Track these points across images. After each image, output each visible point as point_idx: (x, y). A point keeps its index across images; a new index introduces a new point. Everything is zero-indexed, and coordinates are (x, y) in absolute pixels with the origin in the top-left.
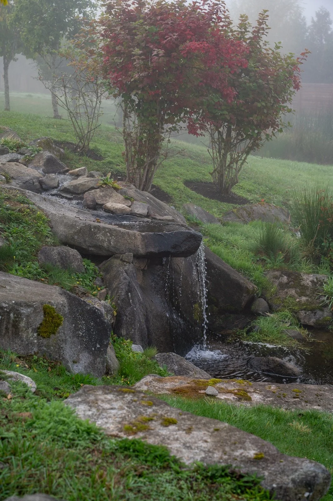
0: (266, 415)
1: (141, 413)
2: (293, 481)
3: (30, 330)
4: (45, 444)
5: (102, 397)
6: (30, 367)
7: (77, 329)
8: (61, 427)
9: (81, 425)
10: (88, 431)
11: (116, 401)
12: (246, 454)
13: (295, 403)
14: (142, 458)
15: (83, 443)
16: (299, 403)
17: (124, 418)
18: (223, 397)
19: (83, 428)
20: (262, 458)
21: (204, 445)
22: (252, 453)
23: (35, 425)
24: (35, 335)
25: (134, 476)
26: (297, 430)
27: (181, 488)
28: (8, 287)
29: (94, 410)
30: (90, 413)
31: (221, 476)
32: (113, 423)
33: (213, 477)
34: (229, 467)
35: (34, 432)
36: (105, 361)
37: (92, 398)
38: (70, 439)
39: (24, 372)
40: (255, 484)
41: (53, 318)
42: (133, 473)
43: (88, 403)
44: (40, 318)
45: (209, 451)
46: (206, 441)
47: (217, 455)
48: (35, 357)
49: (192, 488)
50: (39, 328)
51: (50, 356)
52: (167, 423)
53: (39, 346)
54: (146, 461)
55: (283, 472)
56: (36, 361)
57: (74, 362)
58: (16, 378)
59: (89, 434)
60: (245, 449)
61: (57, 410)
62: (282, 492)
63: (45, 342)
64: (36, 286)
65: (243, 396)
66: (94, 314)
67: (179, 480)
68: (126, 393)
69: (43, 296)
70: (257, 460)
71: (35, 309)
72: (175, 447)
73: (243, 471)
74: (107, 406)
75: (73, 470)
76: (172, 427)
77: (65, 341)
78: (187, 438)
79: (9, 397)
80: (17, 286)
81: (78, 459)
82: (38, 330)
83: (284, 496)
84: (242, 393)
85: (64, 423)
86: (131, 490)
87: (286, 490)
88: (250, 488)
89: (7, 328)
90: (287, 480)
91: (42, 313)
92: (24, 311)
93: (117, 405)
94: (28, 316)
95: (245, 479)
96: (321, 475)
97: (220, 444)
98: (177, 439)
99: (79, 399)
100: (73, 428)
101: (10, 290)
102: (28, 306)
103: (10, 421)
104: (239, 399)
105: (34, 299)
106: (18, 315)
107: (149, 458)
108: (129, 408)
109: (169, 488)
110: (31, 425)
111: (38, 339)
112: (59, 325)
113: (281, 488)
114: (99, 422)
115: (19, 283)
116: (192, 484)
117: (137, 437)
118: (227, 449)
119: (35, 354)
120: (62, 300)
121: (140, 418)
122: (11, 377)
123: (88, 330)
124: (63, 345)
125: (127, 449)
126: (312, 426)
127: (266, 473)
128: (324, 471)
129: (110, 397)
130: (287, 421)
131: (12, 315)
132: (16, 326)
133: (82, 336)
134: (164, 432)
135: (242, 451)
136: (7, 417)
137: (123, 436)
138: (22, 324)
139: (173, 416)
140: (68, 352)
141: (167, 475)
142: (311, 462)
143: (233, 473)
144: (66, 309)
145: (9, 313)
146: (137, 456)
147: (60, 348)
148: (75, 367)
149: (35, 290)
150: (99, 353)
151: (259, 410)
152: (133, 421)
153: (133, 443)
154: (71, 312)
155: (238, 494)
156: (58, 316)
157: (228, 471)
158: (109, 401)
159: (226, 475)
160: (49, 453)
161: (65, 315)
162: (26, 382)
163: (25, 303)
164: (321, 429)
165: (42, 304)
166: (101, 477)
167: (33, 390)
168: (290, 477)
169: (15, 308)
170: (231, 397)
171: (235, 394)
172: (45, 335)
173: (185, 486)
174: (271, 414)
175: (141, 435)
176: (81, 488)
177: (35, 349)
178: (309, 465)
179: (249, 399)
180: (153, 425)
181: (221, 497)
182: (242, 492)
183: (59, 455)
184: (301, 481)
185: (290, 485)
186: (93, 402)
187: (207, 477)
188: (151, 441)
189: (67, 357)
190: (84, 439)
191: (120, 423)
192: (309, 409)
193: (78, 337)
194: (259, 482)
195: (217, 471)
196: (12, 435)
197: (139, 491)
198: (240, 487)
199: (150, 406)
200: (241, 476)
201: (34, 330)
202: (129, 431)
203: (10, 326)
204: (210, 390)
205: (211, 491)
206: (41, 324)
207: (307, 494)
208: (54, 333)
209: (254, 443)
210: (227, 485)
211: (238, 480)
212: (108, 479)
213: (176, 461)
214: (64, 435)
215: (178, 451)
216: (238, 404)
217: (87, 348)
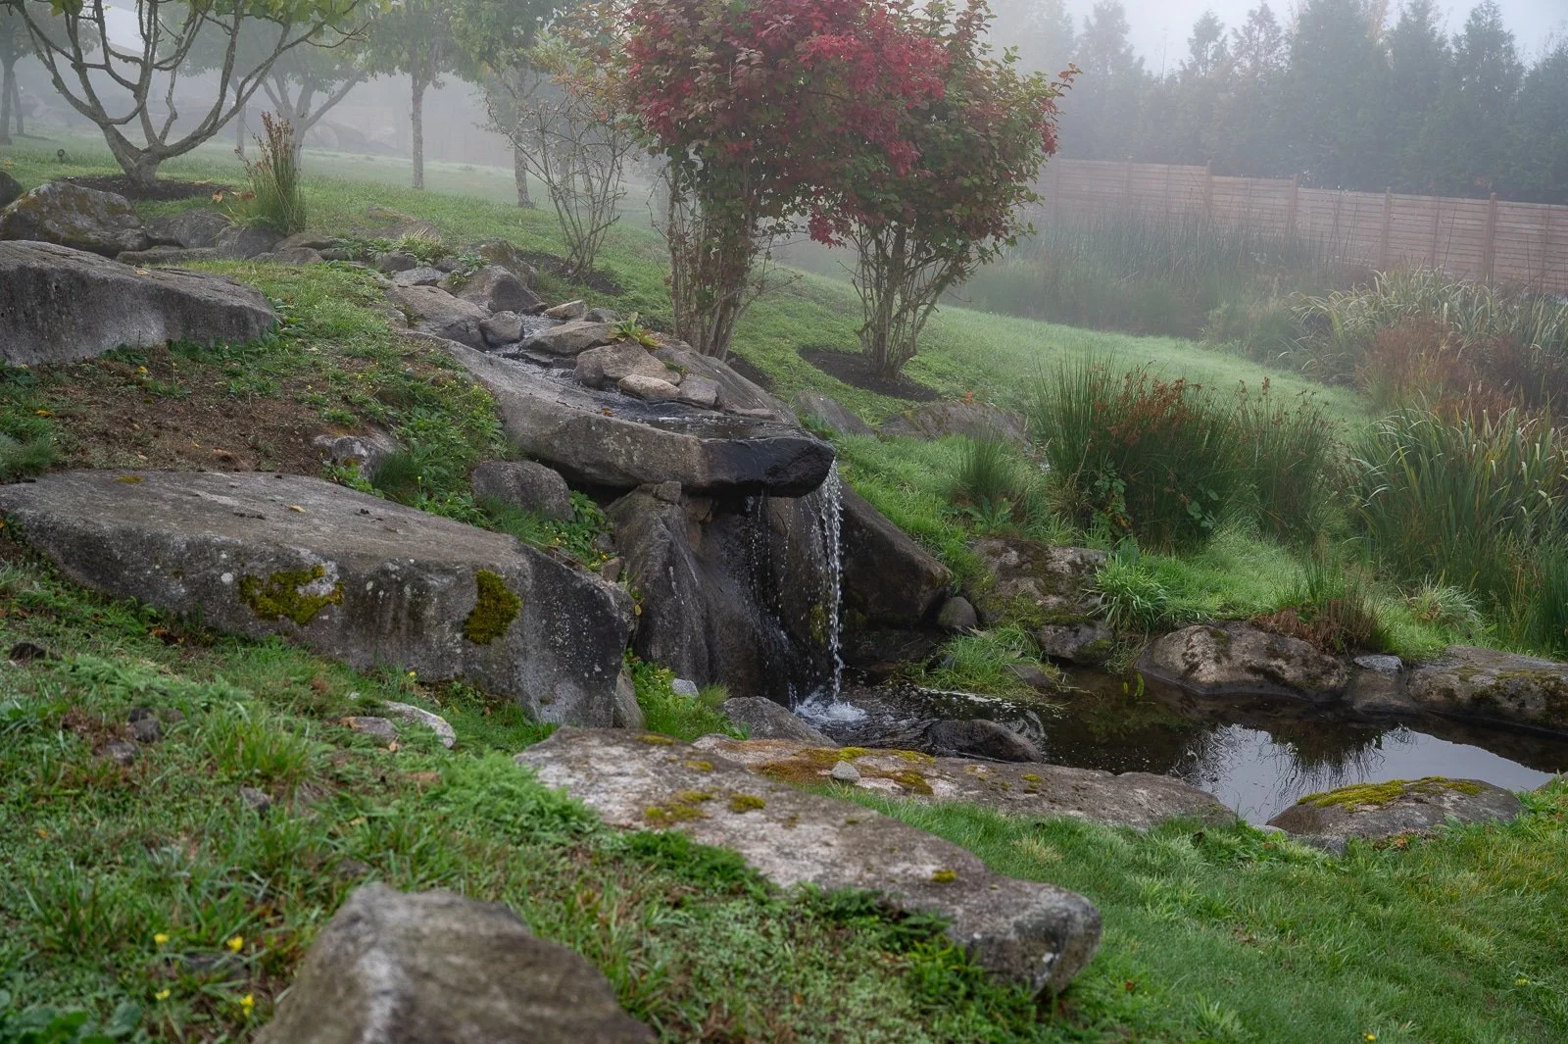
0: (963, 822)
1: (684, 785)
2: (1019, 927)
3: (447, 625)
4: (467, 830)
5: (600, 752)
6: (444, 705)
7: (550, 630)
8: (502, 802)
9: (549, 799)
10: (565, 813)
11: (631, 759)
12: (915, 870)
13: (1028, 803)
14: (681, 870)
15: (551, 836)
16: (1037, 802)
17: (646, 794)
18: (869, 784)
19: (553, 807)
20: (950, 880)
21: (824, 851)
22: (928, 870)
23: (446, 797)
24: (459, 636)
25: (662, 905)
26: (1030, 854)
27: (767, 934)
28: (401, 532)
29: (580, 776)
30: (571, 781)
31: (859, 913)
32: (620, 803)
33: (839, 914)
34: (877, 894)
35: (443, 809)
36: (610, 703)
37: (576, 752)
38: (522, 827)
39: (434, 710)
40: (934, 932)
41: (499, 600)
42: (660, 898)
43: (568, 761)
44: (469, 601)
45: (833, 864)
46: (828, 844)
47: (850, 872)
48: (458, 685)
49: (792, 935)
50: (466, 622)
51: (490, 683)
52: (742, 805)
53: (467, 661)
54: (692, 877)
55: (997, 908)
56: (459, 694)
57: (543, 702)
58: (411, 716)
59: (565, 819)
60: (913, 861)
61: (498, 770)
62: (993, 951)
63: (479, 652)
64: (464, 533)
65: (914, 785)
66: (592, 600)
67: (764, 917)
68: (653, 744)
69: (479, 553)
70: (939, 884)
71: (460, 579)
72: (757, 854)
73: (907, 904)
74: (611, 769)
75: (525, 888)
76: (752, 815)
77: (524, 653)
78: (787, 837)
79: (393, 746)
80: (422, 531)
81: (538, 867)
82: (466, 628)
83: (997, 959)
84: (912, 778)
85: (510, 794)
86: (654, 932)
87: (1003, 946)
88: (922, 939)
89: (395, 619)
90: (1005, 926)
91: (475, 588)
92: (436, 582)
93: (629, 767)
94: (443, 595)
95: (913, 920)
96: (1079, 918)
97: (860, 850)
98: (764, 839)
99: (548, 754)
100: (531, 805)
101: (405, 538)
102: (444, 571)
103: (389, 789)
104: (906, 791)
105: (458, 557)
106: (422, 589)
107: (698, 871)
108: (660, 773)
109: (740, 933)
110: (436, 797)
111: (464, 646)
112: (512, 616)
113: (991, 941)
114: (590, 800)
115: (425, 525)
116: (792, 926)
117: (673, 830)
118: (874, 861)
119: (457, 678)
120: (519, 562)
121: (681, 794)
122: (399, 714)
123: (576, 633)
124: (520, 662)
125: (649, 850)
126: (1062, 848)
127: (959, 911)
128: (1086, 910)
129: (615, 751)
130: (1010, 836)
131: (407, 589)
132: (415, 614)
133: (562, 647)
134: (735, 823)
135: (907, 865)
136: (383, 779)
137: (641, 825)
138: (430, 612)
139: (757, 794)
140: (531, 677)
141: (737, 906)
142: (1058, 891)
143: (884, 907)
144: (529, 582)
145: (401, 585)
146: (671, 867)
147: (513, 668)
148: (544, 712)
149: (462, 540)
150: (602, 683)
151: (948, 812)
152: (667, 799)
153: (664, 839)
154: (541, 593)
155: (895, 952)
156: (509, 596)
157: (874, 902)
158: (614, 760)
159: (870, 912)
160: (472, 851)
161: (524, 596)
162: (434, 725)
163: (438, 565)
164: (1083, 855)
165: (475, 568)
166: (587, 901)
167: (449, 743)
168: (1013, 920)
169: (415, 575)
170: (888, 785)
171: (897, 780)
172: (480, 637)
173: (776, 931)
174: (973, 820)
175: (681, 826)
176: (542, 923)
177: (458, 669)
178: (1055, 896)
179: (928, 791)
180: (709, 809)
181: (857, 955)
182: (905, 948)
183: (496, 856)
184: (1037, 928)
185: (1012, 936)
186: (578, 760)
187: (827, 914)
188: (704, 839)
189: (528, 687)
190: (555, 829)
191: (636, 802)
192: (1057, 814)
193: (553, 648)
194: (942, 928)
195: (850, 900)
196: (392, 811)
197: (674, 936)
198: (899, 937)
199: (704, 771)
200: (903, 915)
201: (455, 627)
202: (653, 819)
203: (403, 614)
204: (842, 769)
205: (835, 944)
206: (472, 614)
207: (1047, 957)
208: (500, 635)
209: (935, 850)
210: (870, 932)
211: (896, 922)
212: (604, 905)
213: (758, 880)
214: (509, 818)
215: (764, 861)
216: (902, 799)
217: (573, 673)
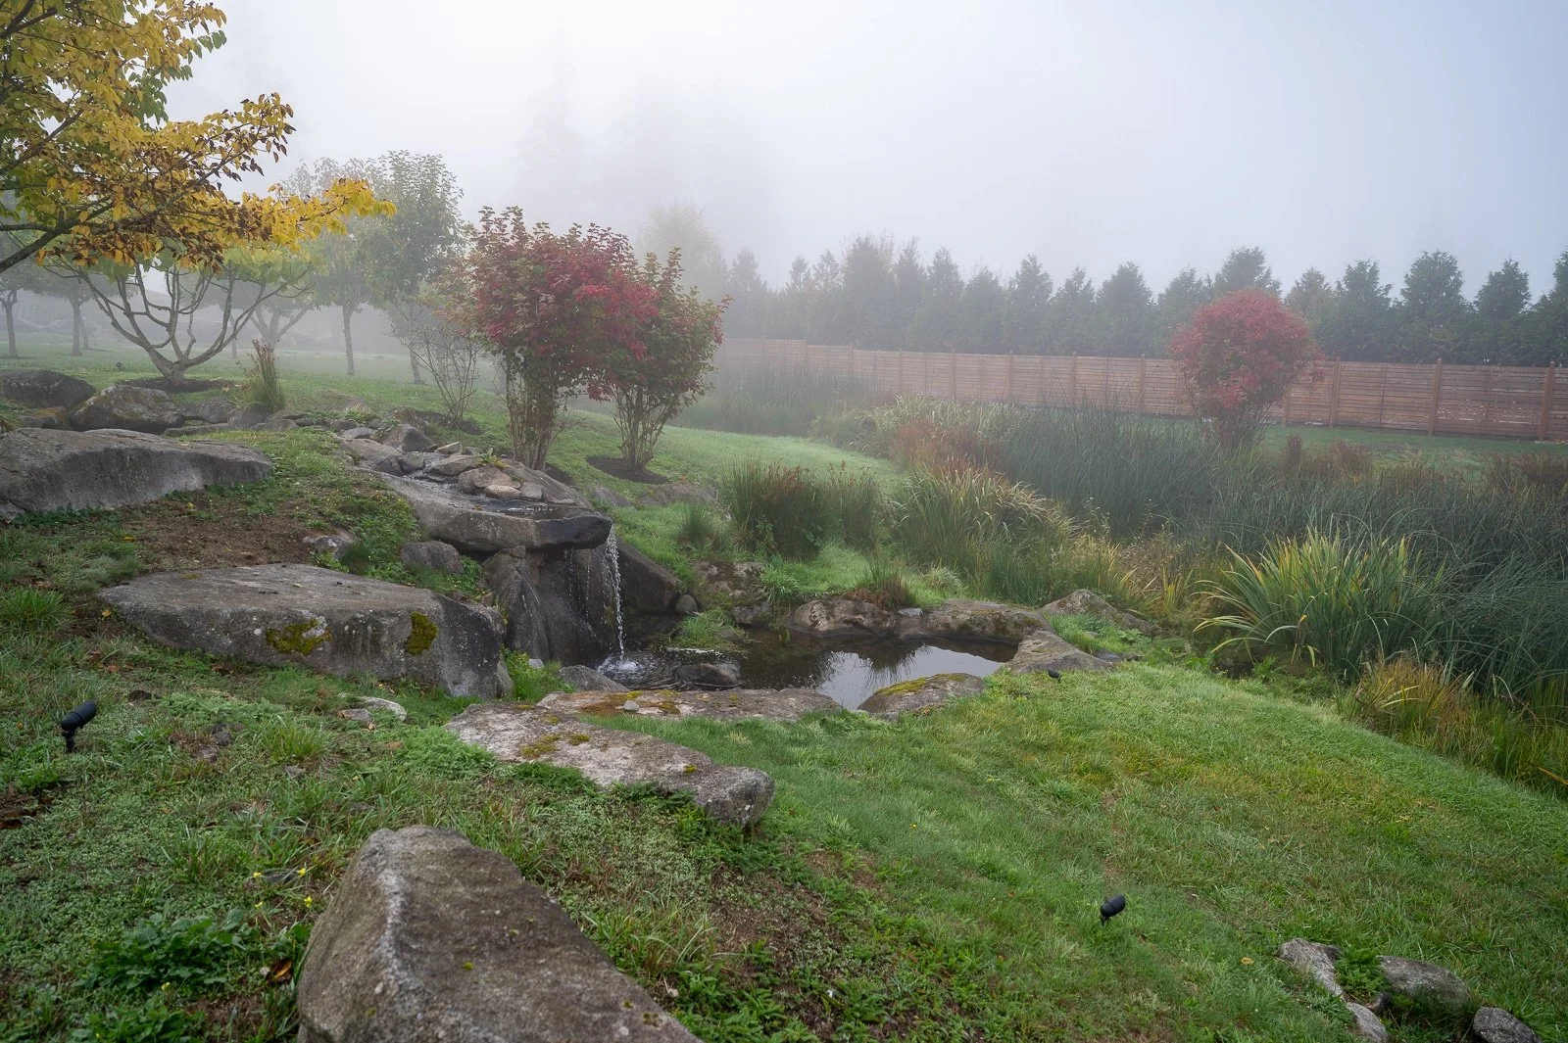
0: (698, 728)
1: (543, 732)
2: (731, 793)
3: (395, 646)
4: (421, 777)
5: (494, 718)
6: (397, 693)
7: (456, 642)
8: (441, 756)
9: (467, 750)
10: (477, 758)
11: (512, 720)
12: (674, 768)
13: (732, 713)
14: (546, 784)
15: (470, 772)
16: (737, 711)
17: (522, 740)
18: (645, 712)
19: (470, 755)
20: (693, 771)
21: (624, 762)
22: (681, 767)
23: (408, 756)
24: (402, 651)
25: (538, 805)
26: (735, 742)
27: (597, 814)
28: (363, 594)
29: (483, 733)
30: (479, 737)
31: (646, 796)
32: (508, 747)
33: (636, 798)
34: (655, 784)
35: (406, 764)
36: (495, 680)
37: (480, 719)
38: (453, 769)
39: (391, 698)
40: (687, 802)
41: (425, 628)
42: (536, 801)
43: (476, 725)
44: (407, 630)
45: (630, 769)
46: (626, 758)
47: (640, 773)
48: (403, 680)
49: (611, 813)
50: (406, 643)
51: (423, 677)
52: (577, 740)
53: (408, 665)
54: (553, 787)
55: (719, 784)
56: (405, 685)
57: (455, 683)
58: (379, 704)
59: (478, 761)
60: (673, 762)
61: (436, 736)
62: (719, 807)
63: (415, 660)
64: (401, 590)
65: (670, 709)
66: (479, 621)
67: (595, 804)
68: (524, 710)
69: (411, 602)
70: (688, 774)
71: (401, 619)
72: (588, 769)
73: (671, 788)
74: (501, 727)
75: (459, 805)
76: (583, 746)
77: (441, 657)
78: (603, 756)
79: (371, 727)
80: (375, 592)
81: (465, 792)
82: (405, 645)
83: (721, 811)
84: (668, 705)
85: (445, 750)
86: (534, 822)
87: (724, 804)
88: (681, 806)
89: (364, 646)
90: (724, 793)
91: (410, 623)
92: (386, 622)
93: (511, 725)
94: (391, 629)
95: (675, 797)
96: (763, 784)
97: (644, 759)
98: (590, 759)
99: (464, 722)
100: (458, 756)
101: (366, 597)
102: (391, 615)
103: (373, 755)
104: (666, 713)
105: (399, 606)
106: (378, 627)
107: (556, 783)
108: (529, 727)
109: (583, 815)
110: (402, 756)
111: (405, 656)
112: (433, 637)
113: (717, 802)
114: (491, 747)
115: (377, 588)
116: (610, 808)
117: (540, 760)
118: (652, 764)
119: (403, 676)
120: (436, 605)
121: (542, 737)
122: (372, 704)
123: (472, 641)
124: (440, 662)
125: (527, 774)
126: (752, 737)
127: (700, 788)
128: (766, 779)
129: (503, 716)
130: (723, 733)
131: (369, 628)
132: (375, 642)
133: (464, 651)
134: (574, 751)
135: (670, 765)
136: (369, 749)
137: (522, 760)
138: (384, 639)
139: (585, 733)
140: (447, 671)
141: (579, 801)
142: (751, 770)
143: (659, 791)
144: (442, 617)
145: (365, 626)
146: (541, 782)
147: (436, 667)
148: (456, 690)
149: (400, 595)
150: (490, 669)
151: (689, 724)
152: (534, 742)
153: (535, 767)
154: (449, 621)
155: (667, 815)
156: (431, 626)
157: (654, 789)
158: (502, 722)
159: (652, 794)
160: (427, 788)
161: (439, 624)
162: (393, 708)
163: (387, 612)
164: (763, 739)
165: (409, 611)
166: (495, 809)
167: (403, 718)
168: (728, 790)
169: (374, 619)
170: (655, 711)
171: (660, 707)
172: (415, 650)
173: (602, 812)
174: (703, 726)
175: (545, 757)
176: (470, 825)
177: (403, 670)
178: (749, 773)
179: (677, 712)
180: (558, 745)
181: (646, 819)
182: (672, 812)
183: (441, 789)
184: (741, 793)
185: (728, 799)
186: (482, 724)
187: (628, 799)
188: (557, 763)
189: (445, 677)
190: (472, 768)
191: (517, 746)
192: (748, 717)
193: (459, 652)
194: (690, 799)
195: (640, 790)
196: (378, 769)
197: (545, 822)
198: (668, 806)
199: (555, 723)
200: (670, 794)
201: (400, 646)
202: (528, 754)
203: (368, 642)
204: (629, 705)
205: (634, 814)
206: (409, 638)
207: (747, 807)
208: (427, 648)
209: (684, 754)
210: (654, 805)
211: (666, 798)
212: (505, 810)
213: (589, 783)
214: (446, 765)
215: (591, 772)
216: (664, 718)
217: (471, 665)
